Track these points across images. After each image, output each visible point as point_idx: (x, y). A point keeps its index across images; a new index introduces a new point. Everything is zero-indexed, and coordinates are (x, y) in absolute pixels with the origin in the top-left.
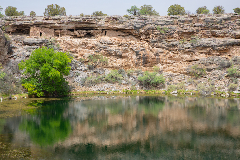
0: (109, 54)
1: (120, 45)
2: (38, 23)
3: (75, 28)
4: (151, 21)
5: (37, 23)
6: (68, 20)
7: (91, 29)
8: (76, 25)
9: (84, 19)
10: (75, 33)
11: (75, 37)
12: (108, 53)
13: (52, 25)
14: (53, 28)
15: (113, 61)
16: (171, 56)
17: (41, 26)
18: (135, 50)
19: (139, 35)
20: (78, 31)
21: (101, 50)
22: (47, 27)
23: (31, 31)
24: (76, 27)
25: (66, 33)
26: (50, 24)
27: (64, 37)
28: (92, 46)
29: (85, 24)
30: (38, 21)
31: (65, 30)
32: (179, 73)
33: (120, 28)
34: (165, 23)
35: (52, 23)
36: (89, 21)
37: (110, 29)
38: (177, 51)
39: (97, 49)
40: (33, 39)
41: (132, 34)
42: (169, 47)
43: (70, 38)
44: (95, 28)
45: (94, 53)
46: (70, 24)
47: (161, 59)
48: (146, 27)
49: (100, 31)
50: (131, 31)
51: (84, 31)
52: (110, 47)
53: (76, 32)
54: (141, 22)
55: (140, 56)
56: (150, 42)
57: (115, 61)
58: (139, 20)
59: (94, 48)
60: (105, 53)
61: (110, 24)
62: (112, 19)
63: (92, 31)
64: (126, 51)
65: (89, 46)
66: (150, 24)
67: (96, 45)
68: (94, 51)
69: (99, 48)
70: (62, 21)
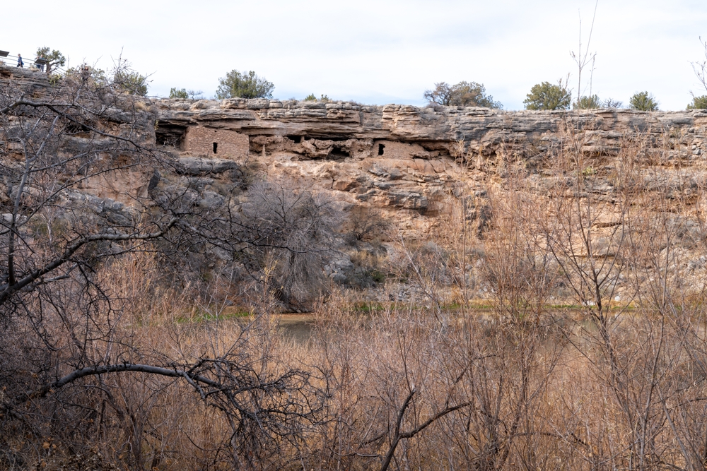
0: (395, 206)
1: (422, 182)
2: (210, 117)
3: (305, 133)
4: (502, 120)
5: (206, 118)
6: (291, 111)
7: (345, 136)
8: (311, 124)
9: (331, 108)
10: (306, 146)
11: (305, 156)
12: (392, 203)
13: (245, 124)
14: (247, 133)
15: (404, 224)
17: (217, 124)
19: (466, 157)
20: (313, 140)
21: (375, 192)
22: (231, 129)
23: (190, 137)
24: (308, 131)
25: (282, 145)
26: (241, 121)
27: (278, 157)
28: (351, 181)
29: (333, 122)
30: (210, 111)
31: (279, 138)
33: (424, 135)
34: (536, 126)
35: (247, 117)
36: (346, 115)
37: (395, 138)
38: (570, 199)
39: (362, 191)
40: (200, 159)
41: (448, 154)
43: (293, 159)
44: (357, 135)
45: (355, 201)
46: (294, 122)
48: (489, 136)
49: (369, 143)
50: (446, 146)
51: (329, 142)
52: (395, 187)
53: (308, 144)
54: (477, 123)
55: (473, 211)
56: (501, 175)
57: (409, 223)
58: (471, 117)
59: (354, 189)
60: (384, 201)
61: (396, 124)
62: (402, 113)
63: (348, 143)
64: (437, 197)
65: (342, 183)
66: (500, 128)
67: (360, 179)
68: (354, 195)
69: (370, 188)
70: (275, 114)
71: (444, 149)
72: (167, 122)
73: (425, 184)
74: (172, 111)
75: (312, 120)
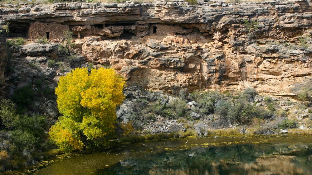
0: (163, 67)
1: (181, 51)
2: (43, 17)
3: (105, 23)
4: (233, 9)
5: (41, 17)
6: (95, 10)
7: (131, 23)
8: (108, 18)
9: (122, 7)
11: (105, 37)
12: (161, 65)
13: (66, 20)
14: (68, 24)
15: (169, 78)
16: (266, 68)
17: (49, 20)
18: (206, 58)
19: (210, 33)
20: (110, 27)
21: (150, 59)
22: (57, 23)
23: (31, 30)
24: (106, 21)
25: (91, 32)
26: (64, 18)
27: (88, 39)
28: (135, 53)
29: (123, 15)
30: (43, 12)
31: (89, 27)
32: (280, 96)
33: (182, 21)
34: (255, 12)
35: (67, 15)
36: (131, 11)
37: (164, 23)
38: (276, 59)
39: (142, 59)
40: (38, 45)
41: (198, 31)
42: (264, 53)
43: (98, 40)
44: (139, 22)
45: (138, 65)
46: (97, 16)
47: (249, 73)
48: (224, 19)
49: (147, 27)
50: (197, 26)
51: (121, 28)
52: (164, 55)
53: (107, 30)
54: (216, 11)
55: (214, 68)
56: (232, 44)
57: (173, 77)
58: (212, 8)
59: (137, 57)
60: (157, 64)
61: (163, 14)
62: (167, 7)
63: (133, 27)
64: (191, 60)
65: (129, 54)
66: (231, 14)
67: (141, 51)
68: (137, 61)
69: (147, 56)
70: (85, 12)
71: (196, 28)
72: (17, 21)
73: (183, 52)
74: (19, 14)
75: (108, 15)
